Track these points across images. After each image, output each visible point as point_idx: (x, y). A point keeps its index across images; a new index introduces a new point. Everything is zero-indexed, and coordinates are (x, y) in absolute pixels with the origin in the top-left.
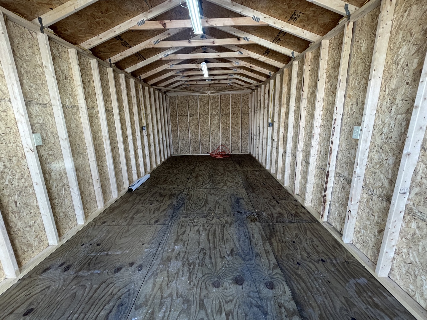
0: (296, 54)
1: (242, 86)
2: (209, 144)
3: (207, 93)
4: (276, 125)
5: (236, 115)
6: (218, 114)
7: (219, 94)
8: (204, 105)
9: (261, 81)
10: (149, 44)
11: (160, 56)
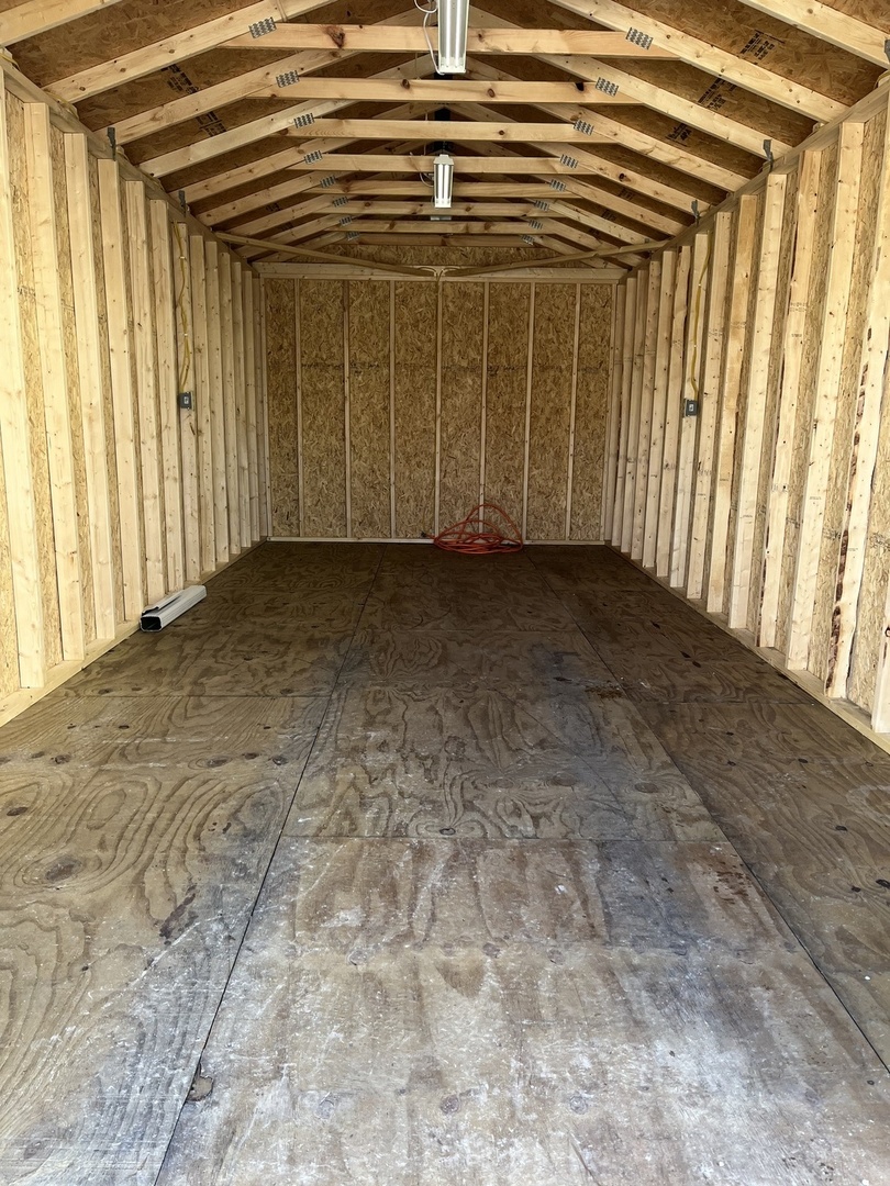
0: (779, 148)
1: (586, 249)
2: (431, 497)
3: (431, 274)
4: (709, 408)
5: (552, 373)
6: (474, 369)
7: (485, 277)
8: (415, 325)
9: (660, 236)
10: (259, 85)
11: (282, 122)
